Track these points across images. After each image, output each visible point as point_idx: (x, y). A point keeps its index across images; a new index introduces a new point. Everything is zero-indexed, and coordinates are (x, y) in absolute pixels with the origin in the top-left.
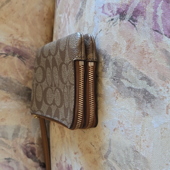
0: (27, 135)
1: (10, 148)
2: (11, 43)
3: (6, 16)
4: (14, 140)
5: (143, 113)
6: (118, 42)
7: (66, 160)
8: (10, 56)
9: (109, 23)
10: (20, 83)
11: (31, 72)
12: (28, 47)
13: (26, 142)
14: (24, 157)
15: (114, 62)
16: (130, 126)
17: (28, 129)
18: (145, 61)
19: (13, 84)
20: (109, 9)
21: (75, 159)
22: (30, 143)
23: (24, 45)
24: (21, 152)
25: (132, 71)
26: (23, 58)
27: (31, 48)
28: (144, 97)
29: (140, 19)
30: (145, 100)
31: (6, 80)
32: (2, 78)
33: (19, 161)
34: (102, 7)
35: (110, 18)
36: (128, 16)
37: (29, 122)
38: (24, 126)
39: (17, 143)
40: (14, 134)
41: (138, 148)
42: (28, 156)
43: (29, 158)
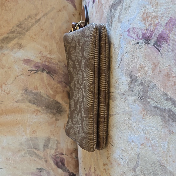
0: (57, 146)
1: (42, 159)
2: (41, 60)
3: (35, 35)
4: (45, 151)
5: (169, 131)
6: (143, 64)
7: (95, 170)
8: (39, 72)
9: (134, 45)
10: (49, 97)
11: (59, 86)
12: (56, 63)
13: (55, 153)
14: (55, 167)
15: (140, 82)
16: (157, 143)
17: (57, 140)
18: (169, 83)
19: (43, 98)
20: (134, 33)
21: (104, 171)
22: (59, 154)
23: (53, 61)
24: (52, 162)
25: (158, 92)
26: (52, 73)
27: (59, 63)
28: (169, 116)
29: (164, 45)
30: (170, 119)
31: (36, 94)
32: (33, 93)
33: (50, 170)
34: (127, 30)
35: (136, 42)
36: (153, 41)
37: (58, 134)
38: (54, 138)
39: (47, 154)
40: (44, 145)
41: (164, 162)
42: (58, 167)
43: (59, 168)
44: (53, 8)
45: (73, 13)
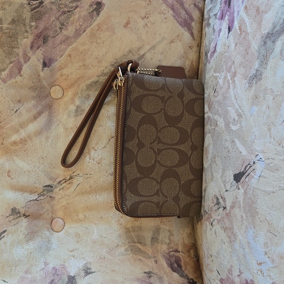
0: (169, 239)
1: (150, 258)
4: (154, 247)
7: (241, 273)
13: (168, 249)
14: (168, 270)
17: (169, 231)
21: (259, 272)
22: (173, 251)
24: (164, 263)
33: (162, 275)
38: (164, 227)
39: (158, 251)
40: (152, 238)
43: (174, 271)
44: (164, 38)
45: (190, 45)
